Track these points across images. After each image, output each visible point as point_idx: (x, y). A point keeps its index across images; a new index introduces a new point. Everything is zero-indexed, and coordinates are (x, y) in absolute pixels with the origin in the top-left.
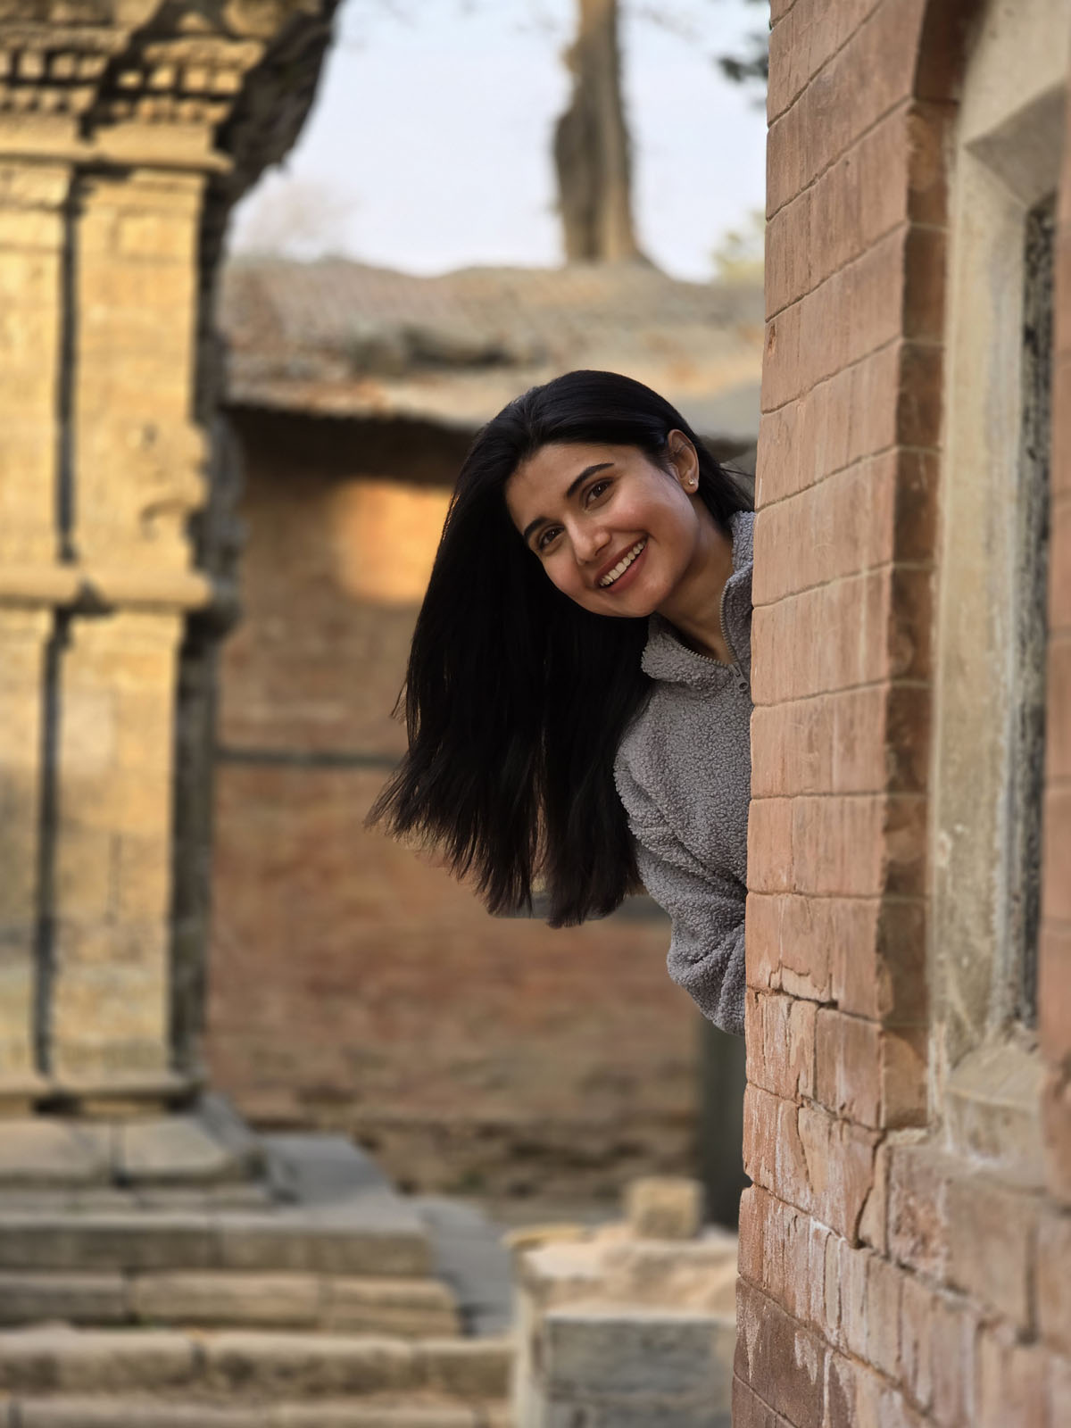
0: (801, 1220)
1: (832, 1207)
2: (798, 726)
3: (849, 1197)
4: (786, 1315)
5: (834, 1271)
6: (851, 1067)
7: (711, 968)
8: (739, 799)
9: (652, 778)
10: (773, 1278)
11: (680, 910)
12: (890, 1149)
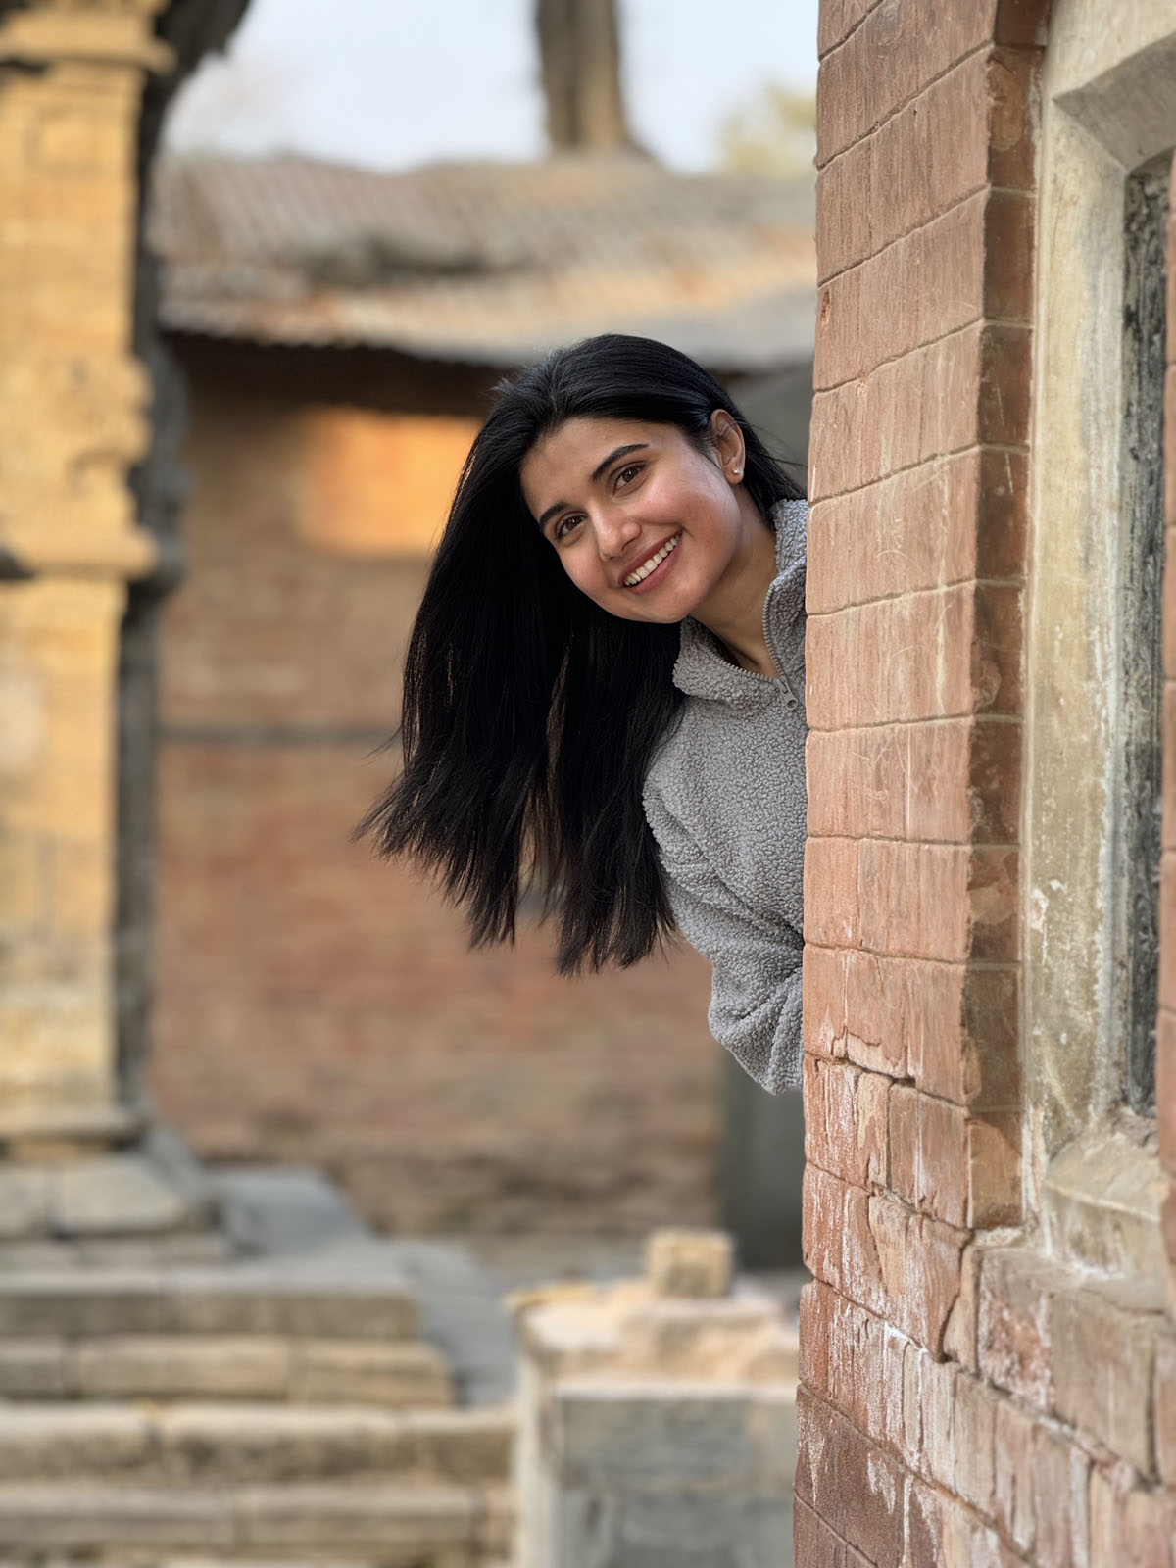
0: (874, 1325)
1: (911, 1313)
2: (863, 757)
3: (931, 1304)
4: (857, 1432)
5: (914, 1386)
6: (932, 1156)
7: (760, 1024)
8: (789, 833)
9: (687, 809)
10: (840, 1389)
11: (723, 958)
12: (979, 1252)
